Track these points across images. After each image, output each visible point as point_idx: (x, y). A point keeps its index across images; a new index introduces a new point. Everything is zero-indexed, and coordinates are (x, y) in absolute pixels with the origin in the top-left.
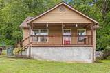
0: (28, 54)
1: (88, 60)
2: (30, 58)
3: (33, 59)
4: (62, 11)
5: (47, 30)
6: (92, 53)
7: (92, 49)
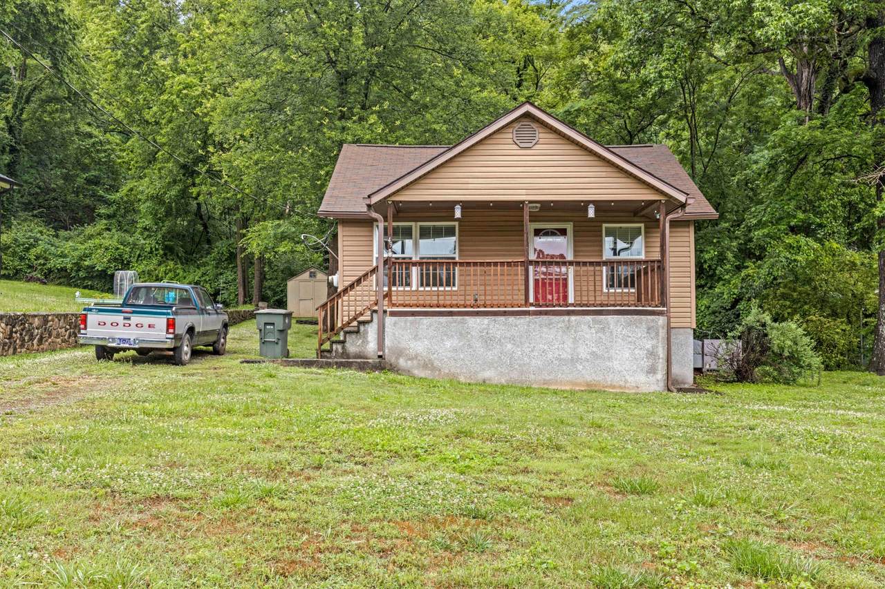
0: (372, 346)
1: (642, 378)
2: (381, 365)
3: (393, 369)
4: (522, 145)
5: (454, 228)
6: (660, 345)
7: (663, 328)
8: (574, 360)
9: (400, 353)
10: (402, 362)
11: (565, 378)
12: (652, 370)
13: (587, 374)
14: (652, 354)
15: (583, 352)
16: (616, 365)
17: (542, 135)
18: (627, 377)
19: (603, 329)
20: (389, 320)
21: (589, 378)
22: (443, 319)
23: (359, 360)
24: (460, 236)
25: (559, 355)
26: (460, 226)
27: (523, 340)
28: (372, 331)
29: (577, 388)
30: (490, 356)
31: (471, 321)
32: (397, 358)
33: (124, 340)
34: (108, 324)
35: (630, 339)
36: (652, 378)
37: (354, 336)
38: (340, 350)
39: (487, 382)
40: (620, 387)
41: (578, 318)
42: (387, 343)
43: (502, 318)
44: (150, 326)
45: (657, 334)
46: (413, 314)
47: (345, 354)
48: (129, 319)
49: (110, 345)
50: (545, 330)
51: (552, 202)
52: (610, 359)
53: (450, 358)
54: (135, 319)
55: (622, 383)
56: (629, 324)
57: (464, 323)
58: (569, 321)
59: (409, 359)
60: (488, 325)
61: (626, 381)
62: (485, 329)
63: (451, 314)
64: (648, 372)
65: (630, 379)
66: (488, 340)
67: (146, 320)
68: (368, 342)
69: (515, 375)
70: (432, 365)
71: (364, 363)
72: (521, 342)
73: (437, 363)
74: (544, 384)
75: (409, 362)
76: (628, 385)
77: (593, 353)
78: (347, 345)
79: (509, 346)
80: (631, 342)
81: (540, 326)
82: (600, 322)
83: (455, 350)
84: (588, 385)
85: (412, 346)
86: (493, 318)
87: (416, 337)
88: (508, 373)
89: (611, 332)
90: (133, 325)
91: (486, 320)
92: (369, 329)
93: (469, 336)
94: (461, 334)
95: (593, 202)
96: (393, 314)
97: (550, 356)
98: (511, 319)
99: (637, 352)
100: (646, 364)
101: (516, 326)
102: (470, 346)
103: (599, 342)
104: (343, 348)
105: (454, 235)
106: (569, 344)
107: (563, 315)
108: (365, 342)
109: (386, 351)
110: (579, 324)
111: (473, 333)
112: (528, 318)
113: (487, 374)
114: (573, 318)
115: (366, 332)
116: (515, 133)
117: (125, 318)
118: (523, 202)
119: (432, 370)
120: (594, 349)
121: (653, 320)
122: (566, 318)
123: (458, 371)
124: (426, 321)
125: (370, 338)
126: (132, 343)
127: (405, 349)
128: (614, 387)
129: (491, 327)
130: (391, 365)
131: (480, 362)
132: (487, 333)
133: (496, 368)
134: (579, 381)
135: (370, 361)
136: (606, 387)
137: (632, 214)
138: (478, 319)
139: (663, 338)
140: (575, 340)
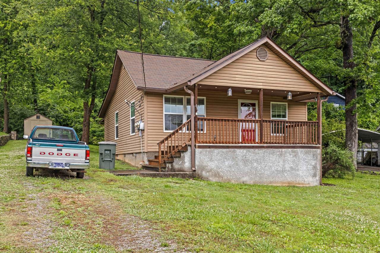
2: (194, 175)
3: (200, 177)
4: (261, 59)
5: (203, 100)
6: (318, 163)
7: (319, 155)
8: (283, 171)
9: (203, 168)
10: (204, 173)
11: (280, 180)
12: (315, 175)
13: (289, 178)
14: (315, 167)
15: (287, 167)
16: (300, 173)
17: (269, 55)
18: (305, 179)
19: (295, 155)
20: (198, 150)
21: (289, 180)
22: (224, 150)
23: (182, 173)
24: (206, 104)
25: (277, 169)
26: (207, 99)
27: (261, 161)
28: (187, 156)
29: (284, 185)
30: (246, 169)
31: (238, 151)
32: (202, 171)
33: (59, 164)
34: (47, 154)
35: (306, 160)
36: (315, 179)
37: (177, 159)
38: (170, 167)
39: (245, 183)
40: (302, 184)
41: (285, 149)
42: (197, 163)
43: (252, 150)
44: (74, 155)
45: (317, 157)
46: (209, 147)
47: (173, 169)
48: (61, 150)
49: (50, 167)
50: (271, 156)
51: (272, 90)
52: (298, 170)
53: (227, 171)
54: (65, 151)
55: (303, 182)
56: (306, 153)
57: (234, 152)
58: (282, 151)
59: (208, 172)
60: (246, 153)
61: (304, 181)
62: (244, 155)
63: (228, 147)
64: (313, 176)
65: (306, 180)
66: (245, 161)
67: (72, 151)
68: (185, 163)
69: (257, 179)
70: (219, 174)
71: (185, 174)
72: (260, 162)
73: (221, 174)
74: (270, 183)
75: (208, 173)
76: (305, 183)
77: (291, 168)
78: (174, 164)
79: (255, 164)
80: (306, 162)
81: (269, 154)
82: (294, 152)
83: (230, 167)
84: (289, 183)
85: (209, 164)
86: (248, 149)
87: (211, 160)
88: (254, 178)
89: (299, 157)
90: (64, 154)
91: (245, 151)
92: (186, 155)
93: (237, 159)
94: (233, 158)
95: (291, 91)
96: (200, 147)
97: (273, 169)
98: (257, 150)
99: (309, 166)
100: (312, 172)
101: (259, 154)
102: (237, 164)
103: (294, 162)
104: (172, 166)
105: (203, 104)
106: (281, 163)
107: (279, 148)
108: (184, 162)
109: (196, 167)
110: (286, 152)
111: (239, 158)
112: (264, 150)
113: (245, 179)
114: (283, 150)
115: (184, 157)
116: (258, 52)
117: (58, 150)
118: (260, 89)
119: (219, 177)
120: (292, 165)
121: (315, 151)
122: (280, 150)
123: (231, 178)
124: (216, 151)
125: (186, 160)
126: (64, 166)
127: (206, 166)
128: (299, 184)
129: (247, 154)
130: (198, 175)
131: (242, 173)
132: (245, 157)
133: (249, 176)
134: (285, 181)
135: (188, 173)
136: (296, 184)
137: (283, 98)
138: (242, 150)
139: (319, 160)
140: (284, 161)
